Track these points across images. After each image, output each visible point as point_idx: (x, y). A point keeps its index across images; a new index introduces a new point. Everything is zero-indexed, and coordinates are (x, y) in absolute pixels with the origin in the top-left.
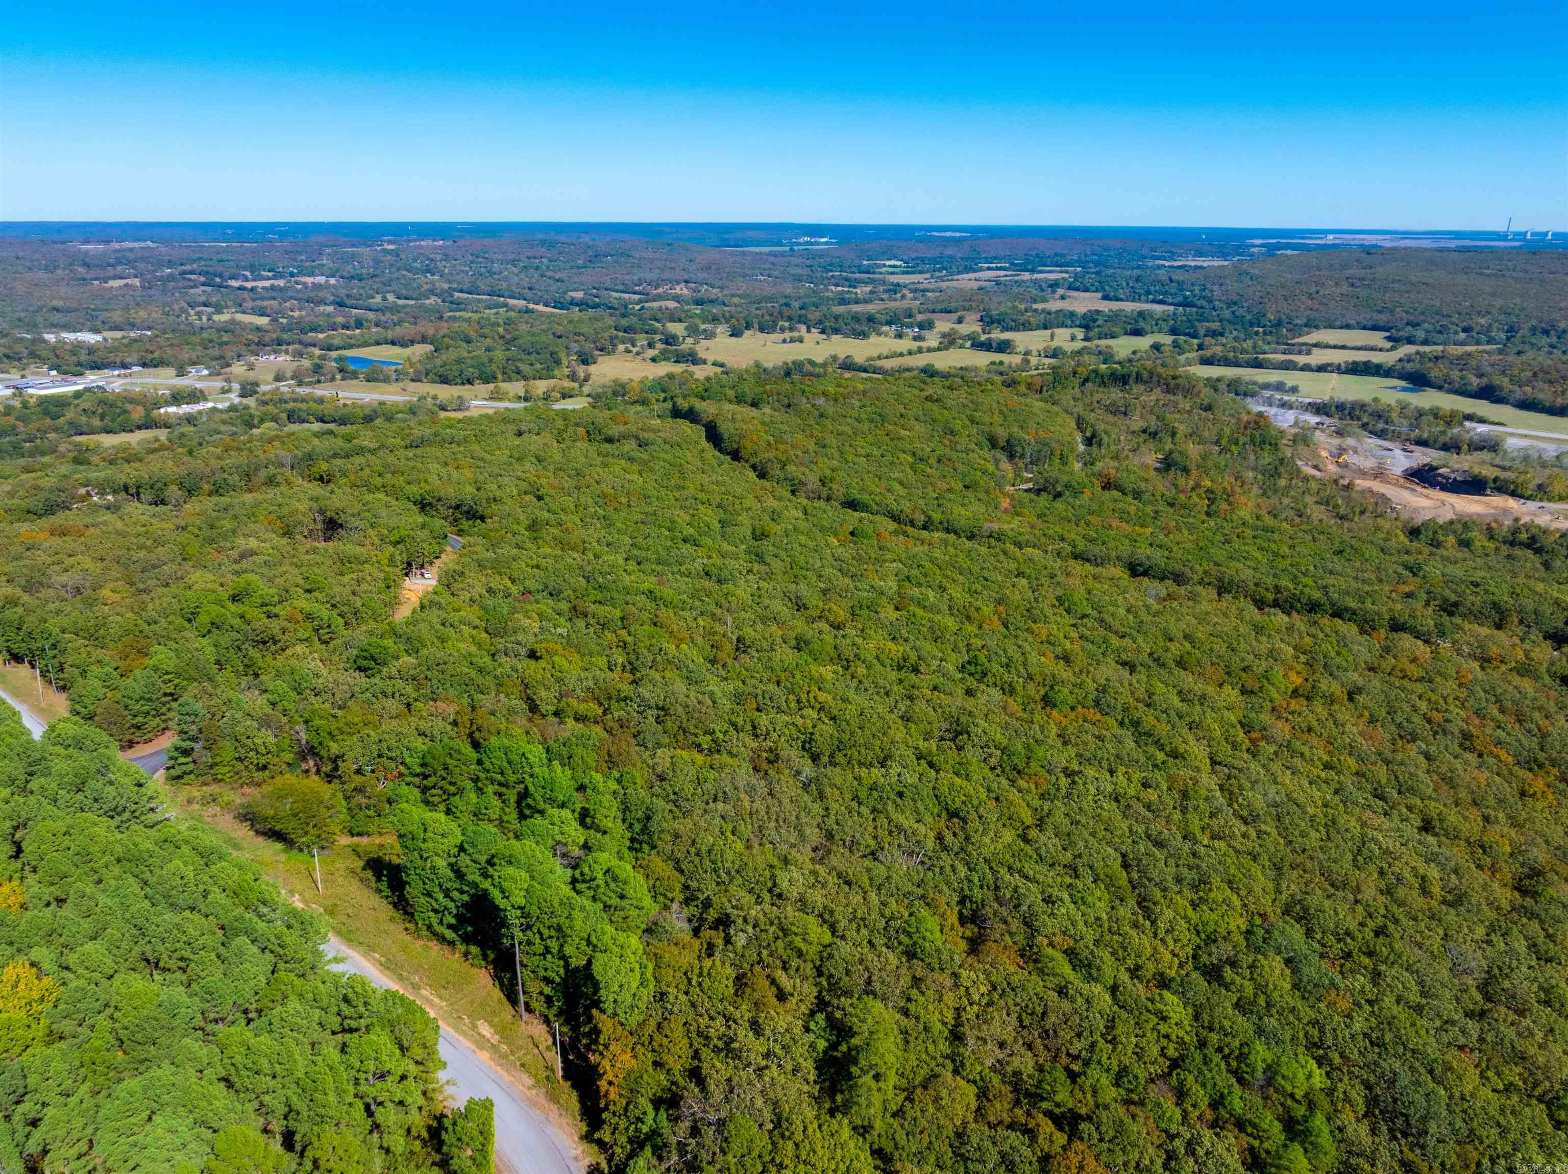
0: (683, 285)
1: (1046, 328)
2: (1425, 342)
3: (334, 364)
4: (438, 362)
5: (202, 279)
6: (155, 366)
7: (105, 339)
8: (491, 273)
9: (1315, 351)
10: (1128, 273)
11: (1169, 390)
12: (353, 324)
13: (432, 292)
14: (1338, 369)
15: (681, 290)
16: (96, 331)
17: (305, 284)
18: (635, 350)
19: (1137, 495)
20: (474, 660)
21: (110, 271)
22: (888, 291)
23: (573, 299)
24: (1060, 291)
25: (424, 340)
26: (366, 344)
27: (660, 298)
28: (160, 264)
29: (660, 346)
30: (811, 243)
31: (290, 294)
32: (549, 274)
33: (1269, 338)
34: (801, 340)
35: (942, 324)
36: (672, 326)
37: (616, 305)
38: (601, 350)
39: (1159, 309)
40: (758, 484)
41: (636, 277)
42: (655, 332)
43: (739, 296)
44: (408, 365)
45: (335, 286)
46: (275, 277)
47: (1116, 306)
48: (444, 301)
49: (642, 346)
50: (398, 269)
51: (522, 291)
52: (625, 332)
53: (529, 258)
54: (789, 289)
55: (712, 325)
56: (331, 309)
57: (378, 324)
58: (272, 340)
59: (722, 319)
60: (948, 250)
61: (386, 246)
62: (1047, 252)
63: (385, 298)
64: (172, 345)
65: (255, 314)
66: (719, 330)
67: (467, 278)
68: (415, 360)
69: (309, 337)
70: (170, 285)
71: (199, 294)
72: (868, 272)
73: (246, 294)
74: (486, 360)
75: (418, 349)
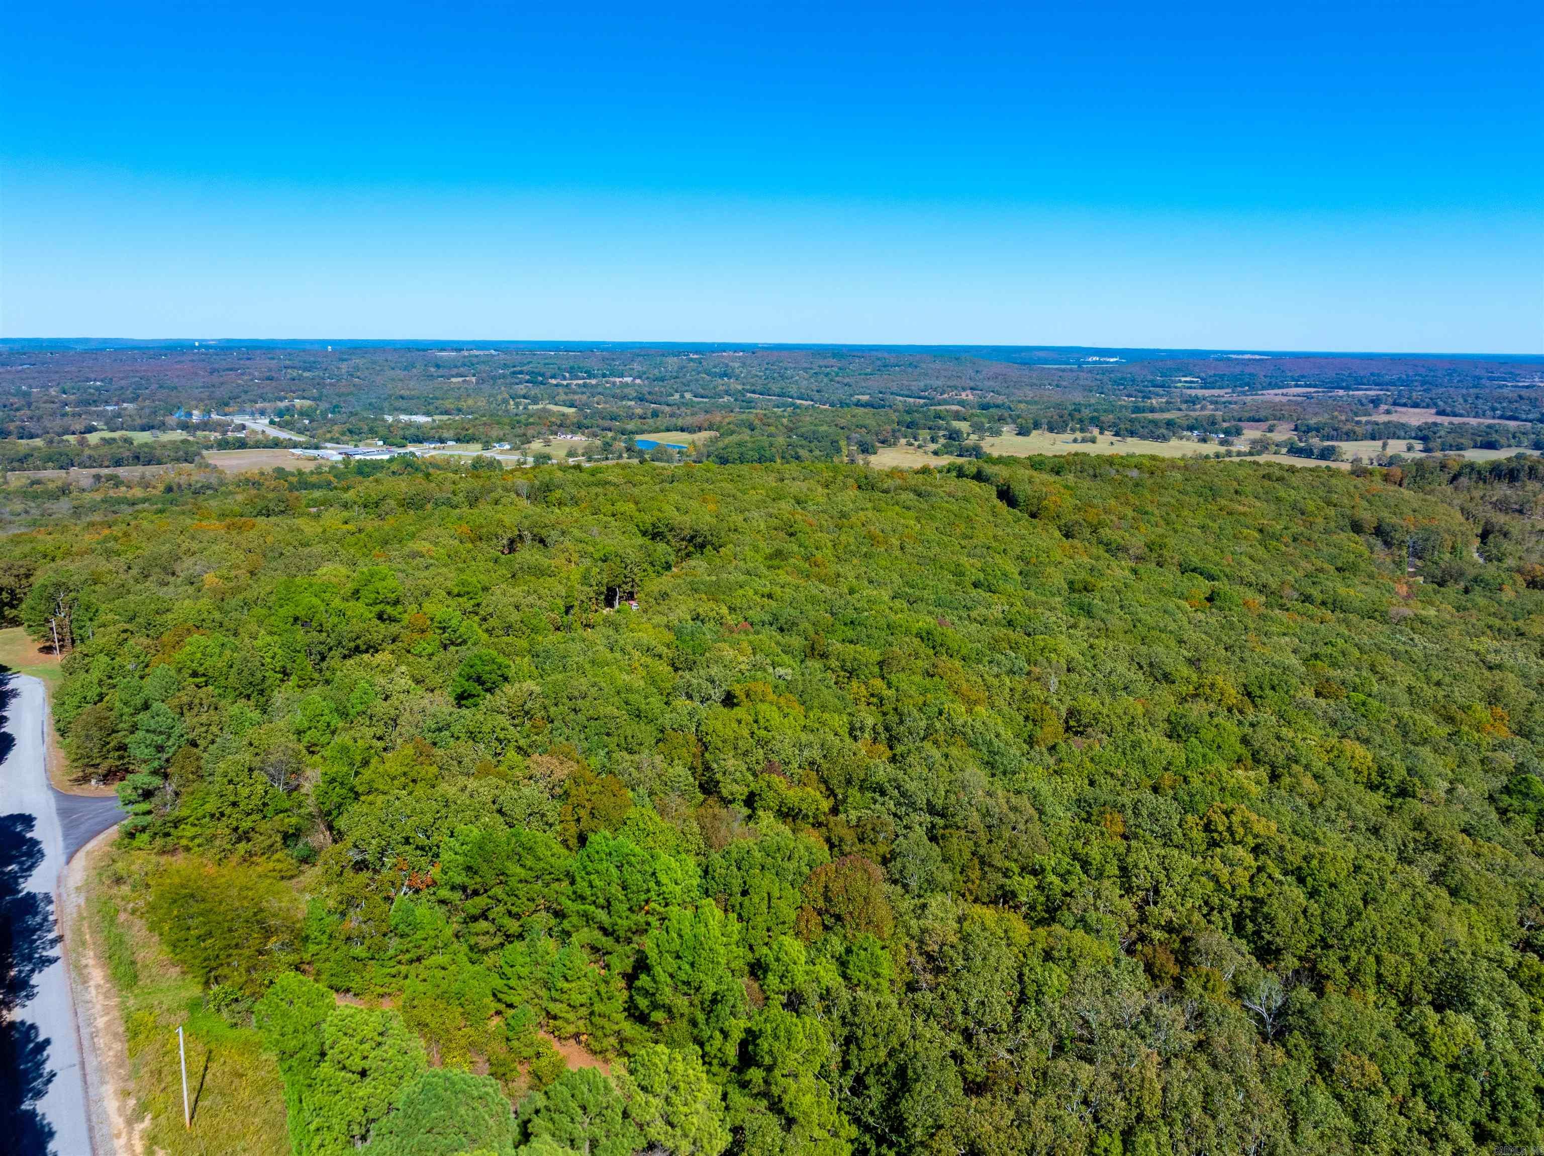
0: (969, 392)
1: (1373, 438)
3: (623, 445)
4: (721, 444)
5: (528, 377)
6: (468, 442)
7: (434, 421)
8: (783, 377)
10: (1464, 391)
12: (649, 415)
13: (727, 393)
15: (967, 396)
16: (428, 414)
17: (614, 383)
18: (916, 443)
21: (454, 371)
22: (1186, 402)
23: (859, 400)
24: (1383, 407)
25: (710, 428)
26: (657, 430)
27: (946, 402)
28: (497, 366)
29: (942, 441)
30: (1100, 363)
31: (600, 389)
32: (837, 379)
34: (1093, 441)
35: (1252, 433)
36: (957, 424)
37: (901, 407)
38: (883, 442)
39: (1512, 424)
40: (1066, 543)
41: (922, 384)
42: (939, 429)
43: (1027, 402)
44: (692, 449)
45: (639, 385)
46: (589, 377)
47: (1457, 420)
48: (736, 400)
49: (925, 440)
50: (699, 373)
51: (810, 393)
52: (908, 427)
53: (820, 367)
54: (1078, 397)
55: (998, 425)
56: (633, 403)
57: (672, 416)
58: (573, 424)
59: (1009, 420)
60: (1249, 370)
61: (691, 356)
62: (1362, 373)
63: (682, 397)
64: (485, 424)
65: (565, 405)
66: (1005, 429)
67: (760, 382)
68: (699, 444)
69: (607, 423)
70: (500, 381)
71: (521, 389)
72: (1162, 386)
73: (560, 390)
74: (767, 444)
75: (705, 435)
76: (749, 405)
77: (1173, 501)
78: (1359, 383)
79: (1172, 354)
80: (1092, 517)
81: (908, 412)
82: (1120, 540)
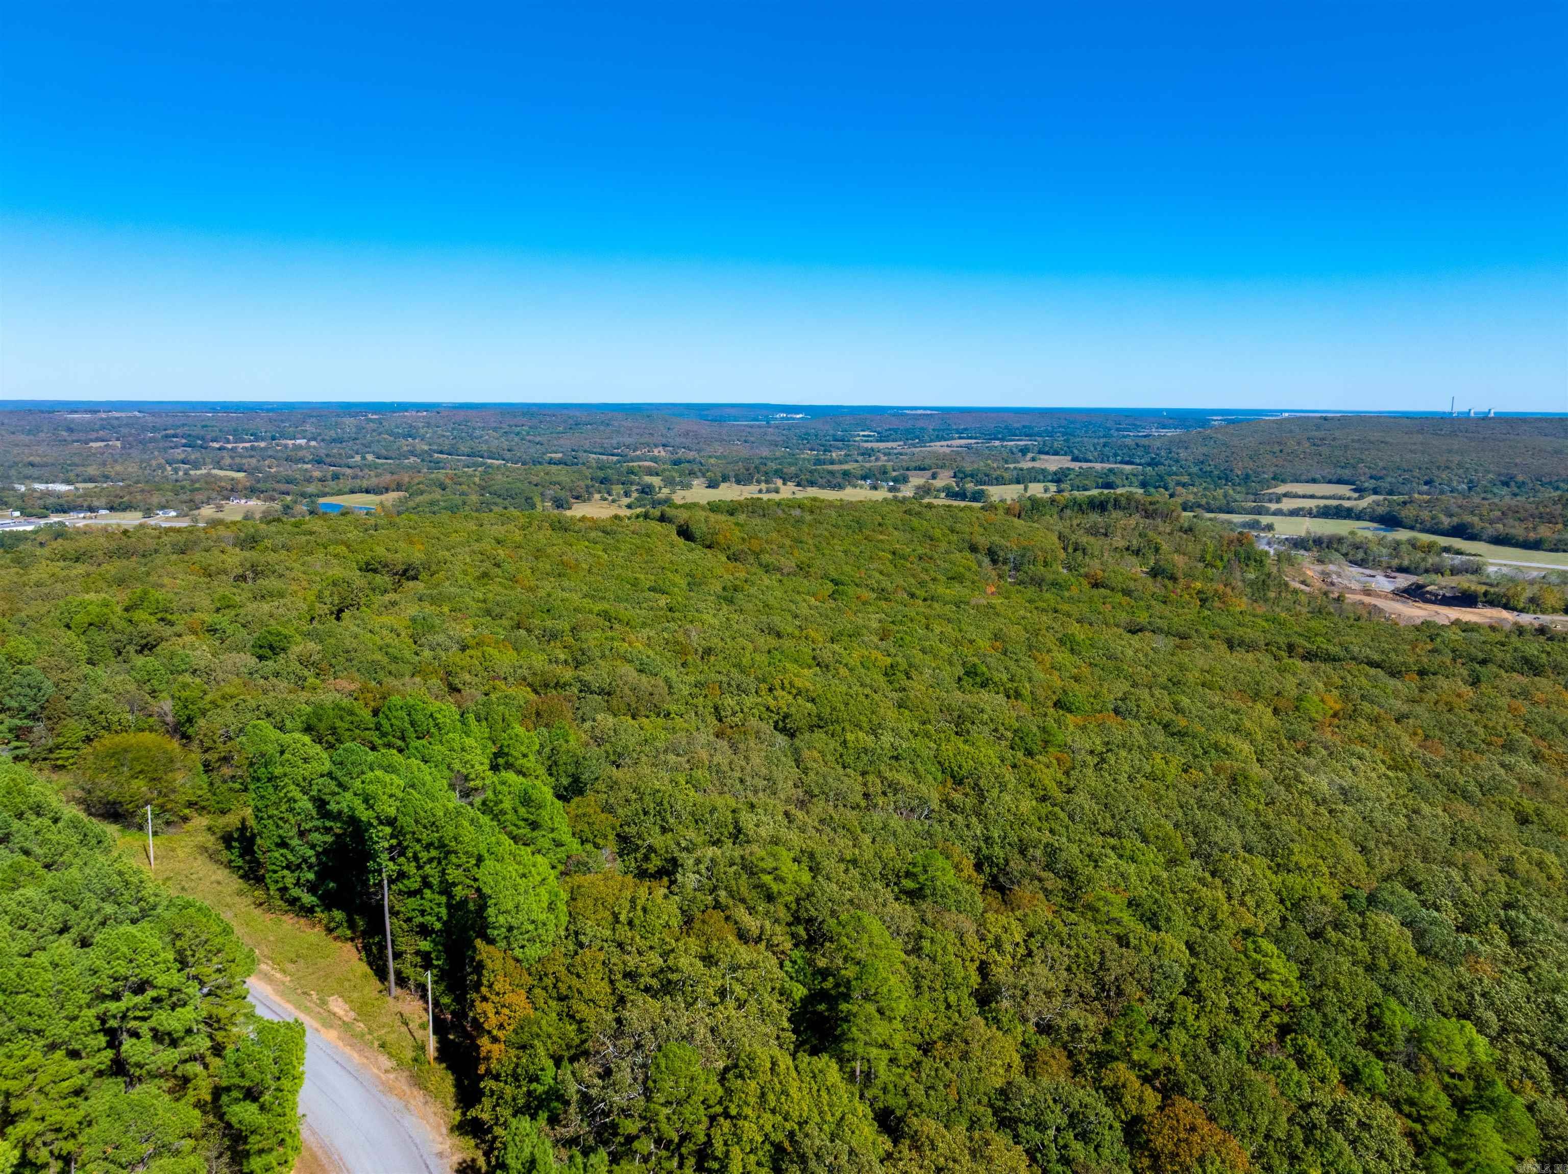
0: (661, 448)
1: (1018, 482)
2: (1391, 493)
3: (305, 508)
4: (410, 505)
5: (184, 441)
6: (124, 510)
7: (77, 489)
8: (472, 437)
9: (1285, 500)
10: (1096, 441)
11: (1148, 515)
12: (330, 478)
13: (413, 453)
14: (1310, 513)
15: (659, 452)
16: (68, 482)
17: (286, 446)
18: (610, 498)
19: (1127, 593)
20: (390, 650)
21: (94, 435)
22: (863, 454)
23: (551, 459)
24: (1030, 455)
25: (399, 488)
26: (340, 493)
27: (639, 459)
28: (144, 429)
29: (635, 495)
30: (788, 419)
31: (270, 453)
32: (528, 438)
33: (1238, 488)
34: (777, 491)
35: (917, 480)
36: (648, 479)
37: (594, 465)
38: (577, 498)
39: (1128, 468)
40: (731, 565)
41: (614, 441)
42: (632, 484)
43: (716, 457)
44: (379, 509)
45: (314, 447)
46: (256, 440)
47: (1085, 465)
48: (423, 460)
49: (618, 495)
50: (380, 434)
51: (501, 452)
52: (602, 483)
53: (510, 426)
54: (765, 452)
55: (688, 478)
56: (309, 466)
57: (355, 477)
58: (246, 489)
59: (699, 474)
60: (920, 424)
61: (370, 416)
62: (1016, 425)
63: (364, 458)
64: (142, 491)
65: (232, 470)
66: (695, 482)
67: (447, 442)
68: (388, 504)
69: (284, 487)
70: (151, 446)
71: (179, 453)
72: (843, 440)
73: (225, 453)
74: (460, 503)
75: (392, 496)
76: (437, 465)
77: (826, 533)
78: (1010, 433)
79: (854, 411)
80: (756, 547)
81: (601, 469)
82: (776, 563)
